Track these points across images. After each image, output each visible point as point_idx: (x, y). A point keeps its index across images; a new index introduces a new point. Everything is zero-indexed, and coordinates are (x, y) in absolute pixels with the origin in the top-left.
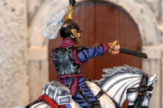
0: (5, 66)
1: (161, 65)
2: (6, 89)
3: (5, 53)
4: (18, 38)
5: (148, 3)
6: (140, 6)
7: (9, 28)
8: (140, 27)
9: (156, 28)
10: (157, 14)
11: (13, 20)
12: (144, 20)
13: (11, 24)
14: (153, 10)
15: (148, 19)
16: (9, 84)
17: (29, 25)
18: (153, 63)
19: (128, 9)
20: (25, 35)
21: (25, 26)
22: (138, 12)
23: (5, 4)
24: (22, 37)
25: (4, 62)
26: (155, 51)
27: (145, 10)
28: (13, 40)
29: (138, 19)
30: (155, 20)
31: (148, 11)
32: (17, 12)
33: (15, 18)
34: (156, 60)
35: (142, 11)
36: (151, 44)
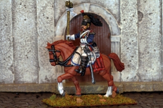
0: (43, 45)
1: (120, 45)
2: (44, 57)
3: (44, 39)
4: (50, 31)
5: (113, 15)
6: (110, 16)
7: (45, 27)
8: (110, 26)
9: (117, 27)
10: (118, 20)
11: (47, 23)
12: (111, 23)
13: (46, 25)
14: (116, 18)
15: (113, 22)
16: (45, 54)
17: (55, 25)
18: (116, 44)
19: (104, 18)
20: (53, 30)
21: (53, 26)
22: (109, 19)
23: (44, 15)
24: (52, 31)
25: (43, 43)
26: (117, 38)
27: (112, 18)
28: (47, 32)
29: (109, 22)
30: (117, 23)
31: (113, 19)
32: (50, 19)
33: (48, 22)
34: (118, 42)
35: (110, 18)
36: (115, 35)
